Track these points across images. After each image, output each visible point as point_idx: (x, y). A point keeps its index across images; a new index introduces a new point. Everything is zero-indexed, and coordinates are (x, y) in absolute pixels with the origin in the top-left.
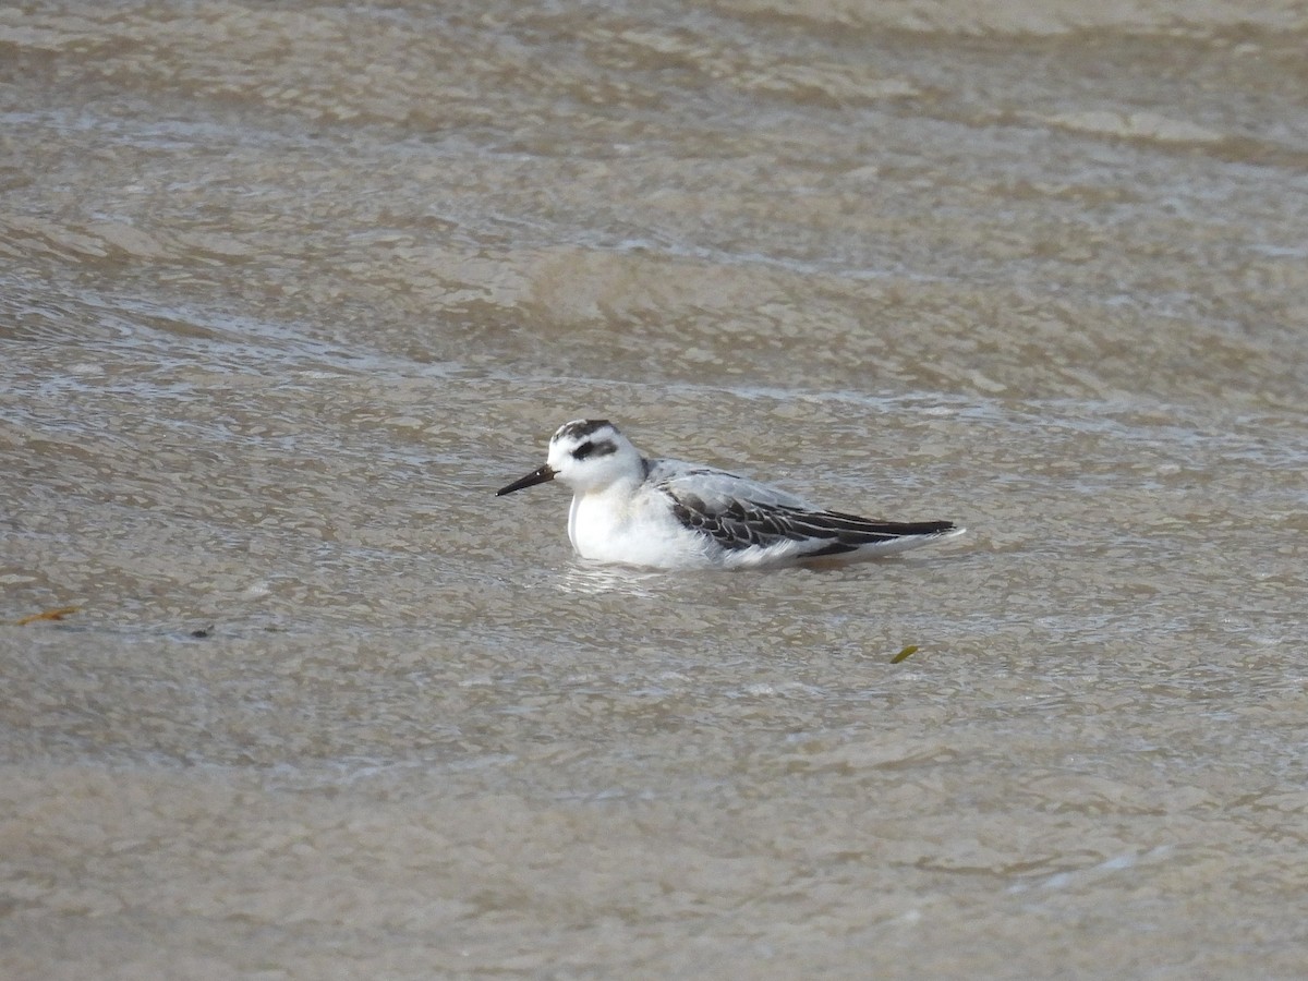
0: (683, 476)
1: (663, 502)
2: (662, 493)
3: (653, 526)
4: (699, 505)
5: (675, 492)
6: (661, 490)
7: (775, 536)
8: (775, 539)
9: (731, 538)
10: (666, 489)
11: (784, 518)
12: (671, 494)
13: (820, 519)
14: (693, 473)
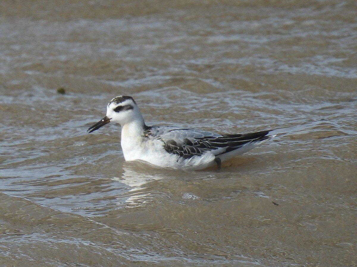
0: (166, 133)
1: (159, 144)
2: (158, 141)
3: (156, 154)
4: (174, 143)
5: (164, 139)
6: (158, 139)
7: (205, 149)
8: (206, 150)
9: (189, 153)
10: (160, 139)
11: (207, 142)
12: (162, 141)
13: (220, 140)
14: (170, 131)
